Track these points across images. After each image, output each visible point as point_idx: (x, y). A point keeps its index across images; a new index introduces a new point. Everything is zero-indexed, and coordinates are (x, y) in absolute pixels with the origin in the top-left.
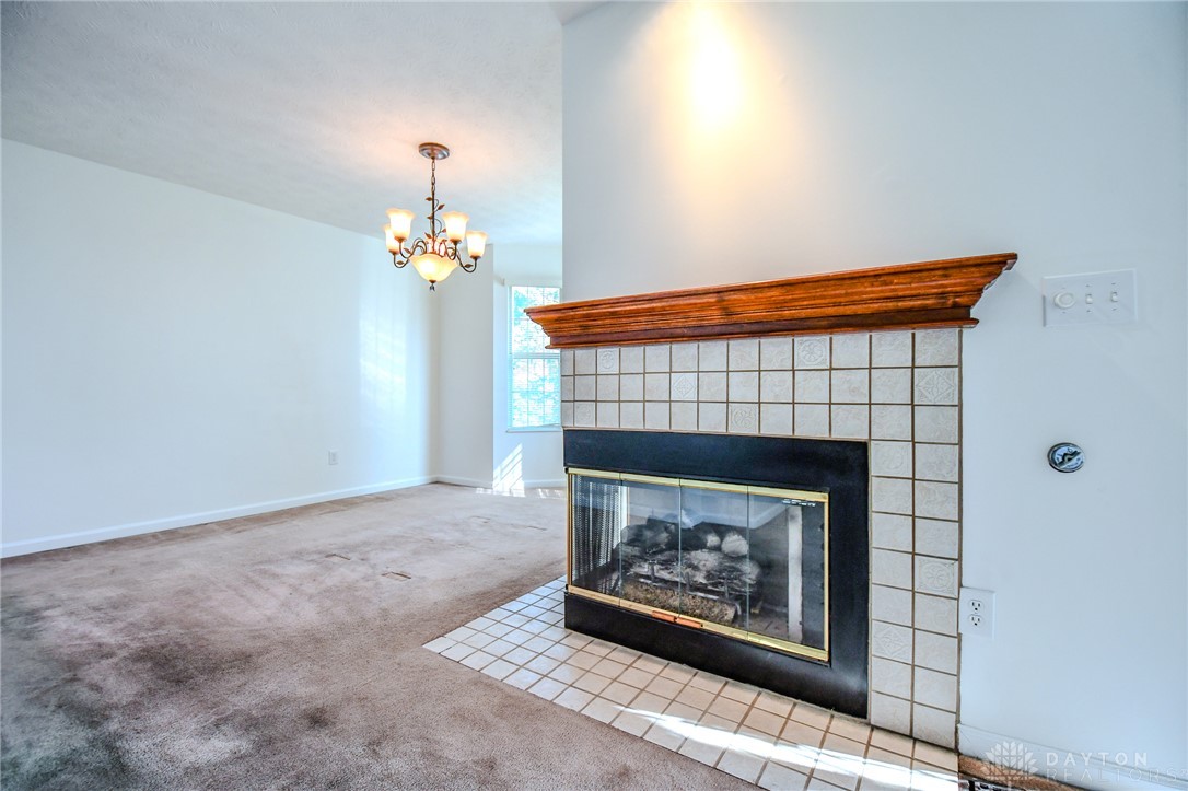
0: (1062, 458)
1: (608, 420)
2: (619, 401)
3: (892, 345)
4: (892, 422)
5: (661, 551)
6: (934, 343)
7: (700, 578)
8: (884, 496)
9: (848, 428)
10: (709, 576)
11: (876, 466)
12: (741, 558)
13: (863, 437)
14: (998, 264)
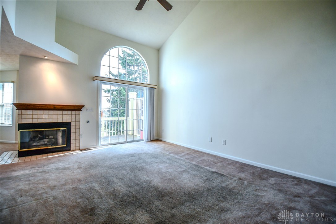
0: (88, 122)
1: (24, 121)
2: (27, 119)
3: (74, 112)
4: (74, 120)
5: (37, 141)
6: (77, 112)
7: (46, 143)
8: (73, 127)
9: (69, 121)
10: (47, 142)
11: (72, 124)
12: (52, 138)
13: (70, 121)
14: (83, 106)
